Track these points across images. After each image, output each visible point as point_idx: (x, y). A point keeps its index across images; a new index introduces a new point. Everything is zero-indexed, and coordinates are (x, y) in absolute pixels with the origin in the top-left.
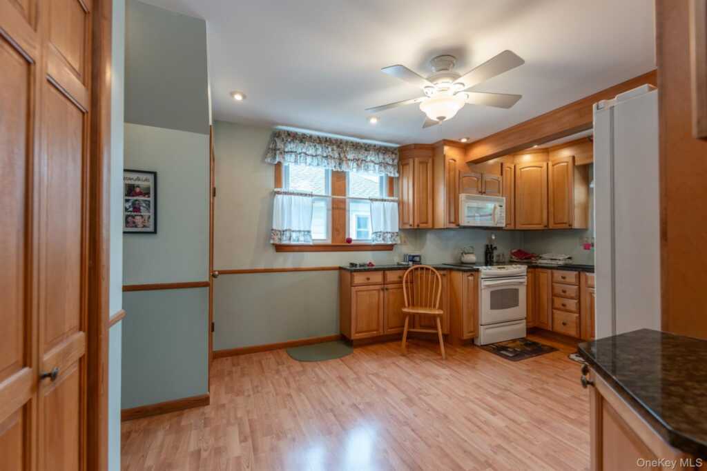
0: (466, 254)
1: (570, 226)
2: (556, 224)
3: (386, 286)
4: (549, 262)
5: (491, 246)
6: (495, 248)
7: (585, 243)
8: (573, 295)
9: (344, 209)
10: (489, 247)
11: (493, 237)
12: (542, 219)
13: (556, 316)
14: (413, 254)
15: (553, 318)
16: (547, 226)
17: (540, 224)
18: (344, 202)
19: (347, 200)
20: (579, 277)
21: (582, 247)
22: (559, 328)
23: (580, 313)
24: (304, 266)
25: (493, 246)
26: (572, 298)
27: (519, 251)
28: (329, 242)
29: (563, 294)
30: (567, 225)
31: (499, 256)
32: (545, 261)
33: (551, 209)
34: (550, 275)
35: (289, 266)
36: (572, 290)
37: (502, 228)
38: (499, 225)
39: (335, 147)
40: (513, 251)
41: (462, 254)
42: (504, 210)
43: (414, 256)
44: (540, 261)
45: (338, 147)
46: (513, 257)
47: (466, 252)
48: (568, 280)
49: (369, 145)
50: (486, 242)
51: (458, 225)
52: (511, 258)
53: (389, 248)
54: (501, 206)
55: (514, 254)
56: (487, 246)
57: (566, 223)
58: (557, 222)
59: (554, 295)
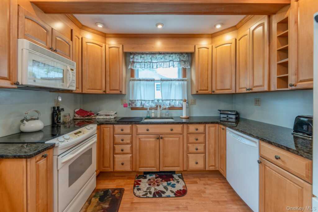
0: (27, 120)
1: (121, 92)
2: (111, 90)
4: (105, 117)
5: (58, 107)
6: (63, 109)
7: (124, 103)
8: (129, 141)
10: (56, 109)
11: (60, 100)
12: (102, 86)
13: (116, 160)
15: (114, 161)
16: (105, 92)
17: (100, 90)
20: (132, 129)
21: (122, 106)
22: (118, 168)
23: (132, 153)
25: (60, 108)
26: (127, 144)
27: (81, 110)
29: (121, 142)
30: (119, 91)
31: (65, 116)
32: (102, 117)
33: (108, 79)
34: (112, 129)
36: (127, 139)
37: (72, 91)
38: (70, 88)
40: (76, 111)
41: (22, 121)
42: (75, 74)
44: (98, 117)
46: (76, 115)
47: (28, 118)
48: (125, 131)
50: (53, 104)
51: (17, 84)
52: (75, 116)
54: (72, 70)
55: (77, 113)
56: (54, 108)
57: (117, 90)
58: (111, 89)
59: (114, 143)
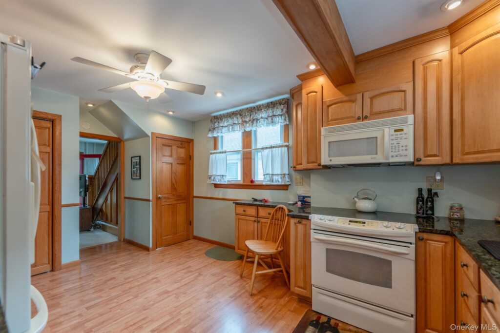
3: (259, 219)
5: (429, 190)
6: (436, 194)
9: (251, 158)
14: (303, 195)
18: (250, 153)
19: (253, 151)
24: (227, 197)
28: (241, 183)
35: (220, 196)
39: (238, 116)
42: (408, 136)
43: (304, 197)
45: (240, 115)
49: (260, 106)
51: (320, 165)
53: (285, 187)
54: (399, 130)
56: (419, 190)
